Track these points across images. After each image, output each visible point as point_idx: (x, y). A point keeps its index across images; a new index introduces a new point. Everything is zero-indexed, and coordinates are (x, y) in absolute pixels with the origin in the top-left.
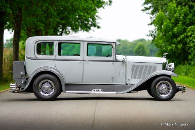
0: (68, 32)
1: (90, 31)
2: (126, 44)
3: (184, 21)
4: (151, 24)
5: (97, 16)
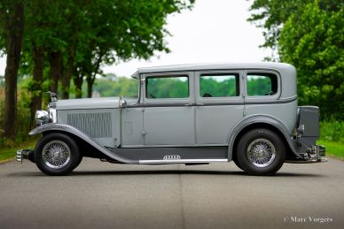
0: (111, 60)
4: (265, 46)
5: (165, 31)
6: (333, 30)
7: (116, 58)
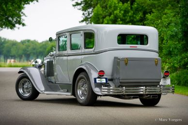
1: (15, 28)
2: (36, 45)
3: (124, 18)
4: (83, 21)
5: (22, 13)
6: (122, 14)
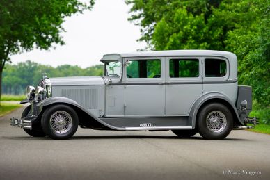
0: (16, 50)
1: (50, 48)
4: (141, 40)
5: (60, 27)
6: (195, 30)
7: (20, 48)
